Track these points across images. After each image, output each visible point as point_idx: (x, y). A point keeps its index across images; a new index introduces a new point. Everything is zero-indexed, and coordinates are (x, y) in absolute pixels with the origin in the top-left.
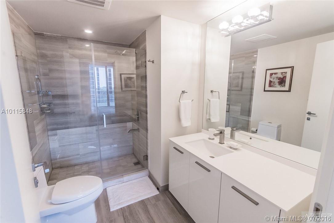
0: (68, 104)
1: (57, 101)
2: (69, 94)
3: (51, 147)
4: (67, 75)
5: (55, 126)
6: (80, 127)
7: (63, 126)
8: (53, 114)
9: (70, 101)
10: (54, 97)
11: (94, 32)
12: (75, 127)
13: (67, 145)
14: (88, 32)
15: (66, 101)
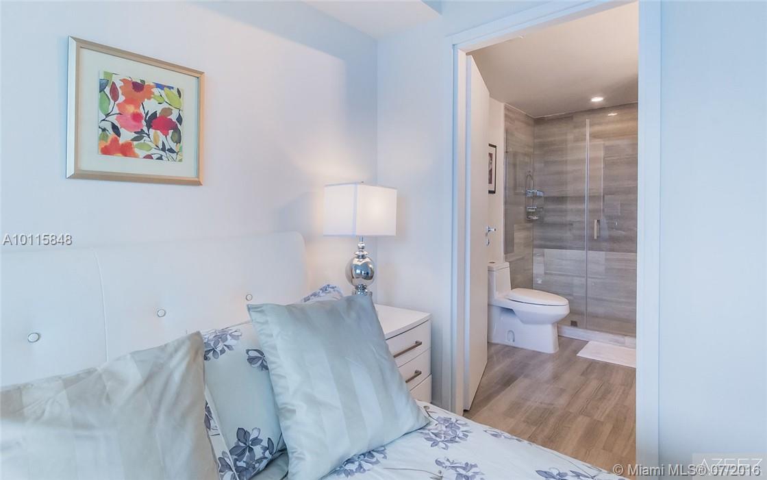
0: (566, 211)
1: (551, 206)
2: (568, 195)
3: (534, 272)
4: (569, 168)
5: (543, 243)
6: (578, 248)
7: (553, 244)
8: (541, 223)
9: (569, 206)
10: (547, 199)
11: (604, 100)
12: (571, 248)
13: (555, 274)
14: (597, 100)
15: (564, 207)
